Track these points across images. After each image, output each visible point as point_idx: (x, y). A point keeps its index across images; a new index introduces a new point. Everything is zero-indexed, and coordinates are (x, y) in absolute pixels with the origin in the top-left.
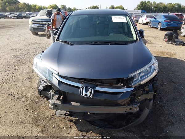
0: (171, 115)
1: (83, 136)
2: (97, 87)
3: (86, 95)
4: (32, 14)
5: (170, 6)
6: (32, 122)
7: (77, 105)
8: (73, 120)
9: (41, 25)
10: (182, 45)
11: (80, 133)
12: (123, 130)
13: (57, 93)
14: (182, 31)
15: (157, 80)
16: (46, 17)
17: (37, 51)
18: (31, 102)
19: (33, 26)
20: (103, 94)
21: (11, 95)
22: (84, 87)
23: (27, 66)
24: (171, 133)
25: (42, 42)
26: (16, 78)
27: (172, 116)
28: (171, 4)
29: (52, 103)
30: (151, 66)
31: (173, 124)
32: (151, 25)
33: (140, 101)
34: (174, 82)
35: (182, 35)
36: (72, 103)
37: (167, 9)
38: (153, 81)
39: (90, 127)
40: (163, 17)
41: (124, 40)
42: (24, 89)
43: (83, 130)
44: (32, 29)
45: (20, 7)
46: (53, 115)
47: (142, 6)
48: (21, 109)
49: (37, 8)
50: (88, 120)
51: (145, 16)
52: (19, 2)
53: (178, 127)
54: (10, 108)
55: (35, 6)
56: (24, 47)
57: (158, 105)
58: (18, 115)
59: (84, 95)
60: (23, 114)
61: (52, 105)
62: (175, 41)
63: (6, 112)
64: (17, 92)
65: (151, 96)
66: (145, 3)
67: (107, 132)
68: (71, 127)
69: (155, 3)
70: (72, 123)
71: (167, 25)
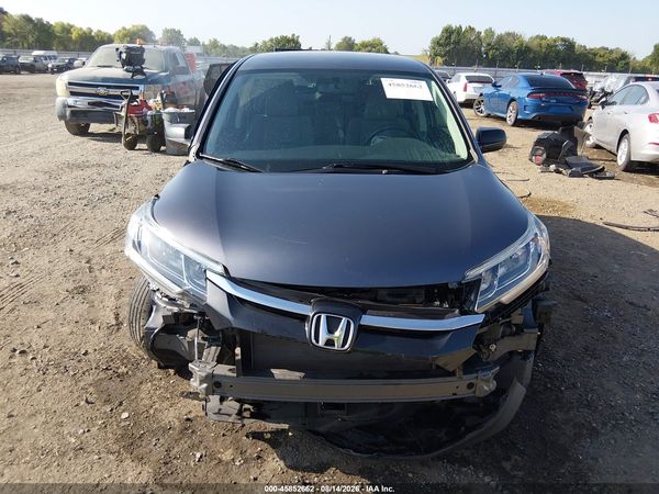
0: (585, 402)
1: (305, 484)
2: (365, 313)
3: (330, 342)
4: (55, 58)
5: (540, 45)
6: (116, 447)
7: (293, 378)
8: (262, 433)
9: (104, 100)
10: (591, 175)
11: (297, 476)
12: (439, 458)
13: (214, 340)
14: (588, 129)
15: (547, 289)
16: (119, 72)
17: (96, 193)
18: (102, 375)
19: (71, 101)
20: (388, 337)
21: (23, 352)
22: (323, 317)
23: (63, 246)
24: (591, 462)
25: (107, 160)
26: (32, 291)
27: (589, 406)
28: (544, 38)
29: (204, 374)
30: (528, 245)
31: (594, 433)
32: (482, 108)
33: (496, 358)
34: (579, 298)
35: (588, 142)
36: (273, 371)
37: (531, 56)
38: (537, 293)
39: (326, 455)
40: (524, 84)
41: (428, 158)
42: (67, 329)
43: (302, 463)
44: (68, 113)
45: (7, 28)
46: (188, 419)
47: (448, 44)
48: (68, 403)
49: (74, 36)
50: (322, 429)
51: (463, 76)
52: (5, 13)
53: (613, 442)
54: (25, 401)
55: (67, 29)
56: (42, 178)
57: (541, 372)
58: (61, 424)
59: (321, 343)
60: (76, 419)
61: (202, 382)
62: (566, 163)
63: (10, 416)
64: (42, 343)
65: (528, 341)
66: (459, 33)
67: (387, 468)
68: (259, 457)
69: (490, 32)
70: (261, 445)
71: (538, 108)
